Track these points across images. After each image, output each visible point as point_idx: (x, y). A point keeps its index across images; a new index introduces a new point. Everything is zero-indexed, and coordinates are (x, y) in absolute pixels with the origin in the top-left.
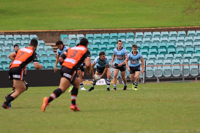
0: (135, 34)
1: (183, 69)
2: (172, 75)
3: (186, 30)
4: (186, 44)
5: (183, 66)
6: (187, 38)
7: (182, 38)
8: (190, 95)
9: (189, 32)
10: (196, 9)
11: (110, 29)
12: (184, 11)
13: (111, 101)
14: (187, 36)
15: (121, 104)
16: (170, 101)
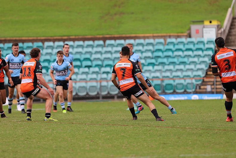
0: (43, 44)
1: (101, 86)
2: (87, 94)
3: (104, 39)
4: (104, 56)
5: (101, 83)
6: (105, 49)
7: (100, 49)
8: (109, 116)
9: (108, 42)
10: (115, 14)
11: (14, 39)
12: (102, 17)
13: (16, 125)
14: (105, 46)
15: (27, 127)
16: (86, 124)
